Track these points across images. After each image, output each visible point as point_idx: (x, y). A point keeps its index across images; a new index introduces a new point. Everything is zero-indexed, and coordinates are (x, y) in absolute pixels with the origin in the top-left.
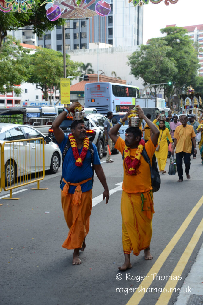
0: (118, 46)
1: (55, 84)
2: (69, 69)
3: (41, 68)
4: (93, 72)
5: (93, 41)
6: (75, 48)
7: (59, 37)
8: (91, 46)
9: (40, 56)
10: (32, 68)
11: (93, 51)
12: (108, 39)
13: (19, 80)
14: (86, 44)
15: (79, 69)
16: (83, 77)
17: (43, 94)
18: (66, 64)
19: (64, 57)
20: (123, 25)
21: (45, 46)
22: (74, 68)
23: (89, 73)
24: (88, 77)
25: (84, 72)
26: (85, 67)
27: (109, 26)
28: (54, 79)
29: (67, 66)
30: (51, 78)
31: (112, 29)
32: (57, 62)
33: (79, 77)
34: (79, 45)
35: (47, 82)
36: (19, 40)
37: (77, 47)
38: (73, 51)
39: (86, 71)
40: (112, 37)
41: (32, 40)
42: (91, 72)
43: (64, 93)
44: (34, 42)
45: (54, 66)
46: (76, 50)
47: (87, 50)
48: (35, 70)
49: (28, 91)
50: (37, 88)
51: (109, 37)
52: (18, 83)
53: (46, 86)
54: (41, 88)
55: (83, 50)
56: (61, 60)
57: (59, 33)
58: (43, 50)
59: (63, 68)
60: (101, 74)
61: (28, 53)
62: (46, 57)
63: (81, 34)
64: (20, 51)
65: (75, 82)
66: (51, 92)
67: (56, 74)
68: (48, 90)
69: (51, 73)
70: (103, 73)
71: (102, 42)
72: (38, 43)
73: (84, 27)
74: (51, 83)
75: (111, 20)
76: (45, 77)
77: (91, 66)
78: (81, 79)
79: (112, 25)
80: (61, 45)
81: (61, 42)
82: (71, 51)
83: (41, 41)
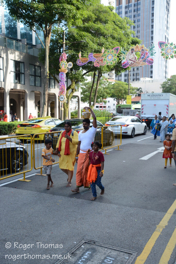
0: (155, 79)
1: (123, 98)
2: (131, 91)
3: (117, 91)
4: (142, 92)
5: (143, 77)
6: (133, 80)
7: (125, 75)
8: (142, 79)
9: (117, 84)
10: (113, 91)
11: (142, 82)
12: (150, 75)
13: (106, 97)
14: (139, 78)
15: (135, 91)
16: (137, 95)
17: (117, 103)
18: (129, 89)
19: (129, 85)
20: (158, 69)
21: (119, 80)
22: (133, 90)
23: (140, 93)
24: (140, 94)
25: (138, 92)
26: (138, 90)
27: (151, 69)
28: (123, 96)
29: (130, 89)
30: (121, 95)
31: (152, 71)
32: (125, 87)
33: (135, 95)
34: (135, 79)
35: (119, 97)
36: (107, 78)
37: (135, 80)
38: (132, 82)
39: (139, 91)
40: (152, 75)
41: (113, 77)
42: (141, 92)
43: (129, 103)
44: (113, 79)
45: (123, 89)
46: (134, 81)
47: (140, 81)
48: (114, 92)
49: (110, 102)
50: (114, 100)
51: (151, 75)
52: (106, 98)
53: (119, 99)
54: (116, 100)
55: (137, 81)
56: (127, 87)
57: (126, 74)
58: (118, 82)
59: (128, 90)
60: (146, 93)
61: (111, 83)
62: (120, 85)
63: (136, 74)
64: (107, 83)
65: (133, 97)
66: (121, 102)
67: (124, 93)
68: (120, 101)
69: (122, 93)
70: (148, 92)
71: (147, 77)
72: (115, 79)
73: (138, 70)
74: (122, 98)
75: (152, 67)
76: (119, 95)
77: (141, 89)
78: (136, 96)
79: (152, 69)
80: (126, 80)
81: (126, 78)
82: (131, 82)
83: (117, 78)
